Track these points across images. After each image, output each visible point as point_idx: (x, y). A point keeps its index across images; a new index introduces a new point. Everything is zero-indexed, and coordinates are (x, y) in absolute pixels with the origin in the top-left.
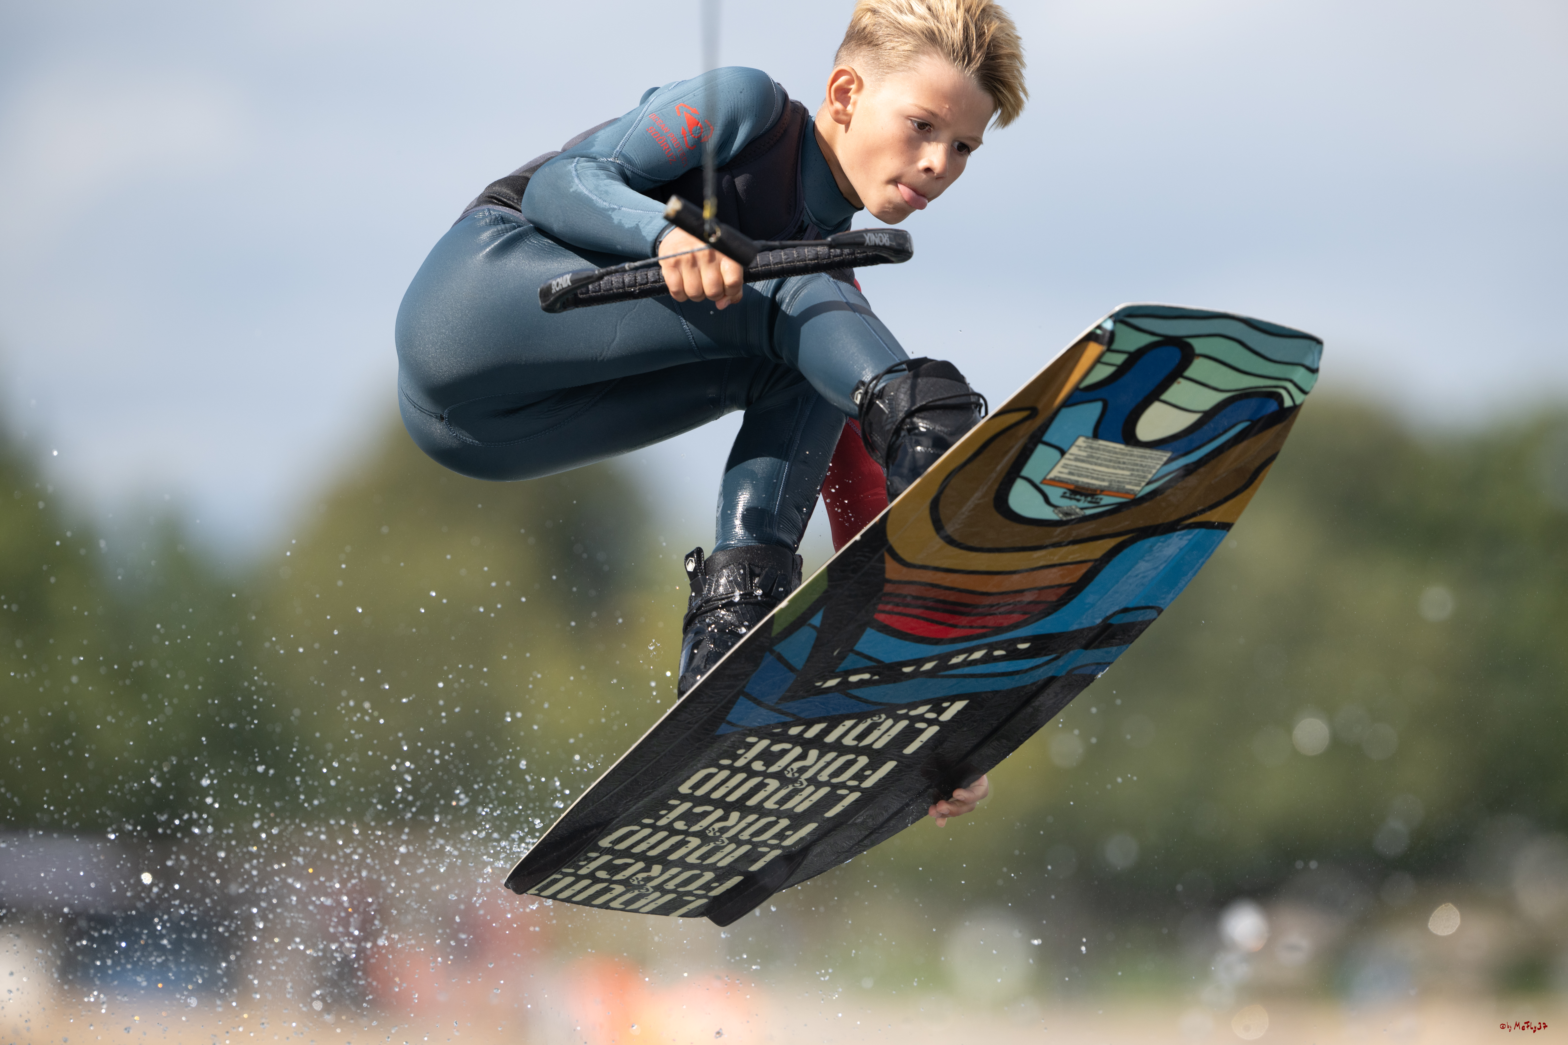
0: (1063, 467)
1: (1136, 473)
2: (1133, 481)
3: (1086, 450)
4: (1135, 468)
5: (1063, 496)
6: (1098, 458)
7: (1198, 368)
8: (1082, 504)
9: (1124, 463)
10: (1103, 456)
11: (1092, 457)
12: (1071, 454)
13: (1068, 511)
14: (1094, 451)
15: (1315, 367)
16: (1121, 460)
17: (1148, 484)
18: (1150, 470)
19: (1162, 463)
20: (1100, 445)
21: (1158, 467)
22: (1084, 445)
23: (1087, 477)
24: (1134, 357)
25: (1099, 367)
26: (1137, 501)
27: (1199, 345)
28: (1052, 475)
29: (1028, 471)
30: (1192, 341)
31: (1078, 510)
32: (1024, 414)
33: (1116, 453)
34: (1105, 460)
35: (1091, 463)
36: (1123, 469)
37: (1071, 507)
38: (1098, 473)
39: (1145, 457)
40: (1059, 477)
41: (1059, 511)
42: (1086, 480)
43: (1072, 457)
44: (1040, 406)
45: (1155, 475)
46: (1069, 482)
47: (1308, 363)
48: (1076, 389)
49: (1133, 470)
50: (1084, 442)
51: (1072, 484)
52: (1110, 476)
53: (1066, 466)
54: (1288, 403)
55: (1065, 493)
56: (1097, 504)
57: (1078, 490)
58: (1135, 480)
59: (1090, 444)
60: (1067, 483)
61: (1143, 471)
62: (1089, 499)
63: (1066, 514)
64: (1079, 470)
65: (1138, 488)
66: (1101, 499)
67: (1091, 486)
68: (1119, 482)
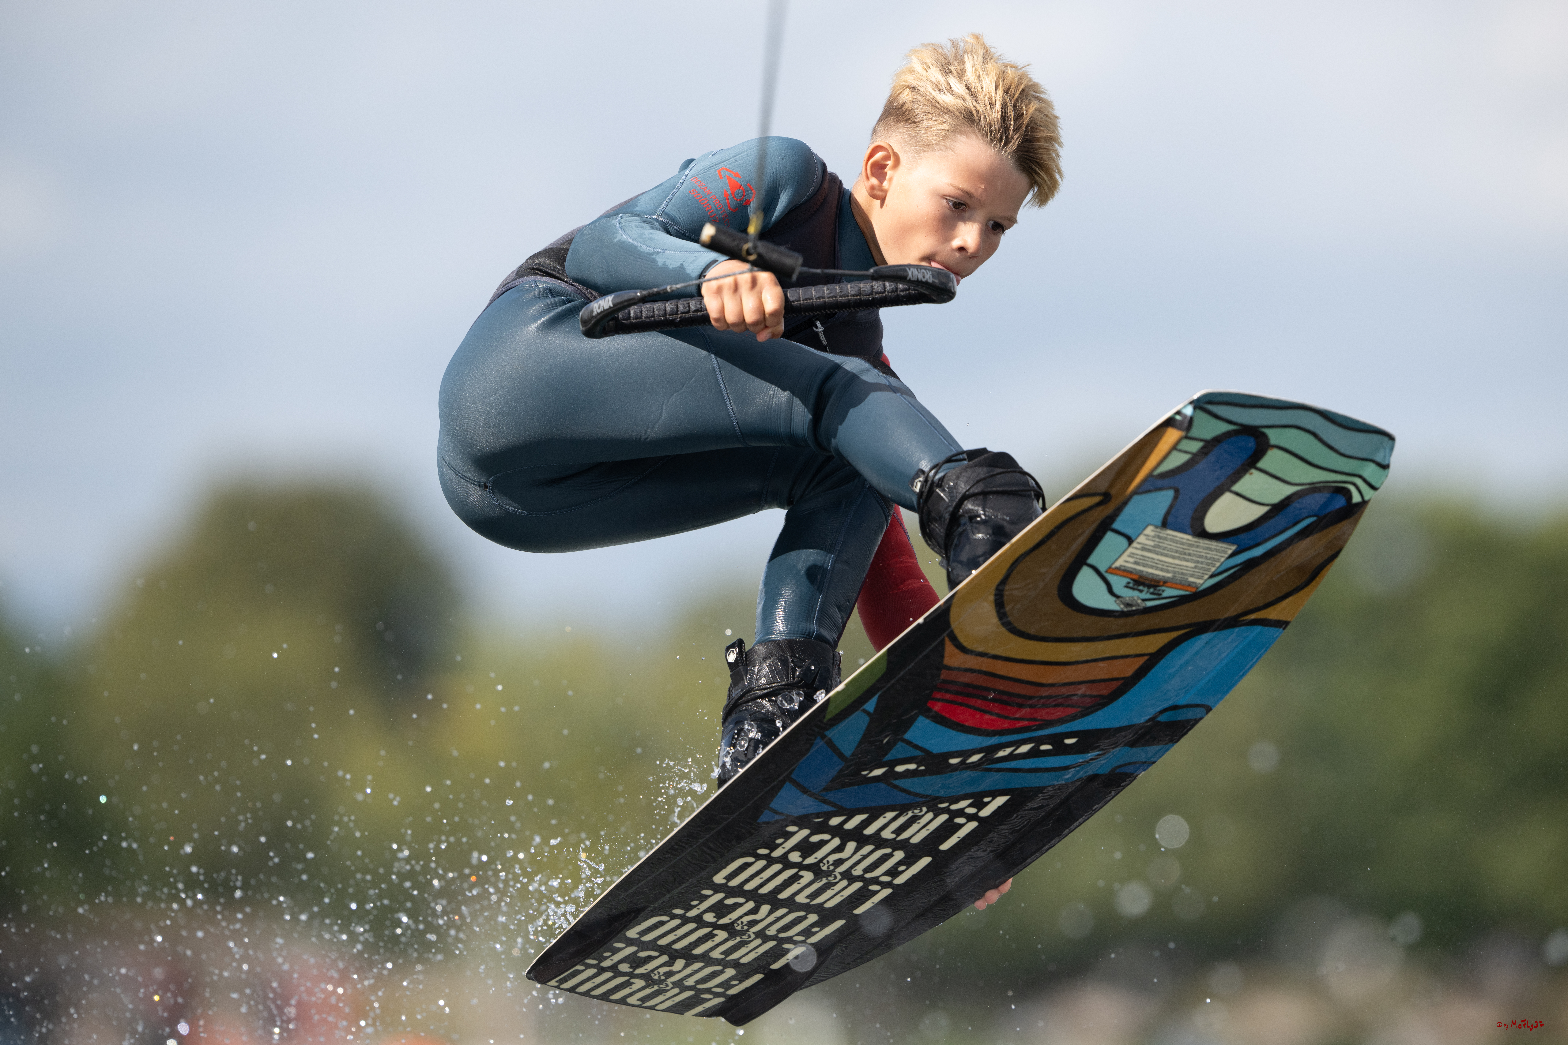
0: (1129, 556)
1: (1200, 565)
2: (1197, 574)
3: (1154, 539)
4: (1200, 560)
5: (1127, 586)
6: (1165, 549)
7: (1271, 460)
8: (1144, 595)
9: (1190, 554)
10: (1169, 547)
11: (1159, 547)
12: (1139, 543)
13: (1130, 602)
14: (1161, 541)
15: (1386, 463)
16: (1187, 551)
17: (1212, 576)
18: (1214, 562)
19: (1226, 556)
20: (1168, 535)
21: (1222, 560)
22: (1152, 534)
23: (1152, 567)
24: (1210, 445)
25: (1175, 453)
26: (1197, 595)
27: (1274, 436)
28: (1117, 564)
29: (1094, 559)
30: (1267, 431)
31: (1139, 601)
32: (1097, 499)
33: (1183, 544)
34: (1171, 550)
35: (1157, 553)
36: (1188, 561)
37: (1133, 597)
38: (1163, 563)
39: (1210, 549)
40: (1125, 566)
41: (1121, 601)
42: (1150, 571)
43: (1139, 546)
44: (1113, 492)
45: (1218, 568)
46: (1134, 571)
47: (1378, 459)
48: (1150, 475)
49: (1198, 562)
50: (1153, 531)
51: (1137, 574)
52: (1174, 568)
53: (1132, 555)
54: (1356, 498)
55: (1129, 583)
56: (1159, 596)
57: (1142, 580)
58: (1199, 572)
59: (1158, 534)
60: (1131, 572)
61: (1208, 564)
62: (1152, 590)
63: (1128, 605)
64: (1144, 560)
65: (1200, 581)
66: (1163, 591)
67: (1155, 577)
68: (1182, 574)
